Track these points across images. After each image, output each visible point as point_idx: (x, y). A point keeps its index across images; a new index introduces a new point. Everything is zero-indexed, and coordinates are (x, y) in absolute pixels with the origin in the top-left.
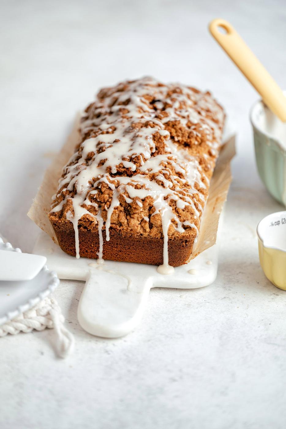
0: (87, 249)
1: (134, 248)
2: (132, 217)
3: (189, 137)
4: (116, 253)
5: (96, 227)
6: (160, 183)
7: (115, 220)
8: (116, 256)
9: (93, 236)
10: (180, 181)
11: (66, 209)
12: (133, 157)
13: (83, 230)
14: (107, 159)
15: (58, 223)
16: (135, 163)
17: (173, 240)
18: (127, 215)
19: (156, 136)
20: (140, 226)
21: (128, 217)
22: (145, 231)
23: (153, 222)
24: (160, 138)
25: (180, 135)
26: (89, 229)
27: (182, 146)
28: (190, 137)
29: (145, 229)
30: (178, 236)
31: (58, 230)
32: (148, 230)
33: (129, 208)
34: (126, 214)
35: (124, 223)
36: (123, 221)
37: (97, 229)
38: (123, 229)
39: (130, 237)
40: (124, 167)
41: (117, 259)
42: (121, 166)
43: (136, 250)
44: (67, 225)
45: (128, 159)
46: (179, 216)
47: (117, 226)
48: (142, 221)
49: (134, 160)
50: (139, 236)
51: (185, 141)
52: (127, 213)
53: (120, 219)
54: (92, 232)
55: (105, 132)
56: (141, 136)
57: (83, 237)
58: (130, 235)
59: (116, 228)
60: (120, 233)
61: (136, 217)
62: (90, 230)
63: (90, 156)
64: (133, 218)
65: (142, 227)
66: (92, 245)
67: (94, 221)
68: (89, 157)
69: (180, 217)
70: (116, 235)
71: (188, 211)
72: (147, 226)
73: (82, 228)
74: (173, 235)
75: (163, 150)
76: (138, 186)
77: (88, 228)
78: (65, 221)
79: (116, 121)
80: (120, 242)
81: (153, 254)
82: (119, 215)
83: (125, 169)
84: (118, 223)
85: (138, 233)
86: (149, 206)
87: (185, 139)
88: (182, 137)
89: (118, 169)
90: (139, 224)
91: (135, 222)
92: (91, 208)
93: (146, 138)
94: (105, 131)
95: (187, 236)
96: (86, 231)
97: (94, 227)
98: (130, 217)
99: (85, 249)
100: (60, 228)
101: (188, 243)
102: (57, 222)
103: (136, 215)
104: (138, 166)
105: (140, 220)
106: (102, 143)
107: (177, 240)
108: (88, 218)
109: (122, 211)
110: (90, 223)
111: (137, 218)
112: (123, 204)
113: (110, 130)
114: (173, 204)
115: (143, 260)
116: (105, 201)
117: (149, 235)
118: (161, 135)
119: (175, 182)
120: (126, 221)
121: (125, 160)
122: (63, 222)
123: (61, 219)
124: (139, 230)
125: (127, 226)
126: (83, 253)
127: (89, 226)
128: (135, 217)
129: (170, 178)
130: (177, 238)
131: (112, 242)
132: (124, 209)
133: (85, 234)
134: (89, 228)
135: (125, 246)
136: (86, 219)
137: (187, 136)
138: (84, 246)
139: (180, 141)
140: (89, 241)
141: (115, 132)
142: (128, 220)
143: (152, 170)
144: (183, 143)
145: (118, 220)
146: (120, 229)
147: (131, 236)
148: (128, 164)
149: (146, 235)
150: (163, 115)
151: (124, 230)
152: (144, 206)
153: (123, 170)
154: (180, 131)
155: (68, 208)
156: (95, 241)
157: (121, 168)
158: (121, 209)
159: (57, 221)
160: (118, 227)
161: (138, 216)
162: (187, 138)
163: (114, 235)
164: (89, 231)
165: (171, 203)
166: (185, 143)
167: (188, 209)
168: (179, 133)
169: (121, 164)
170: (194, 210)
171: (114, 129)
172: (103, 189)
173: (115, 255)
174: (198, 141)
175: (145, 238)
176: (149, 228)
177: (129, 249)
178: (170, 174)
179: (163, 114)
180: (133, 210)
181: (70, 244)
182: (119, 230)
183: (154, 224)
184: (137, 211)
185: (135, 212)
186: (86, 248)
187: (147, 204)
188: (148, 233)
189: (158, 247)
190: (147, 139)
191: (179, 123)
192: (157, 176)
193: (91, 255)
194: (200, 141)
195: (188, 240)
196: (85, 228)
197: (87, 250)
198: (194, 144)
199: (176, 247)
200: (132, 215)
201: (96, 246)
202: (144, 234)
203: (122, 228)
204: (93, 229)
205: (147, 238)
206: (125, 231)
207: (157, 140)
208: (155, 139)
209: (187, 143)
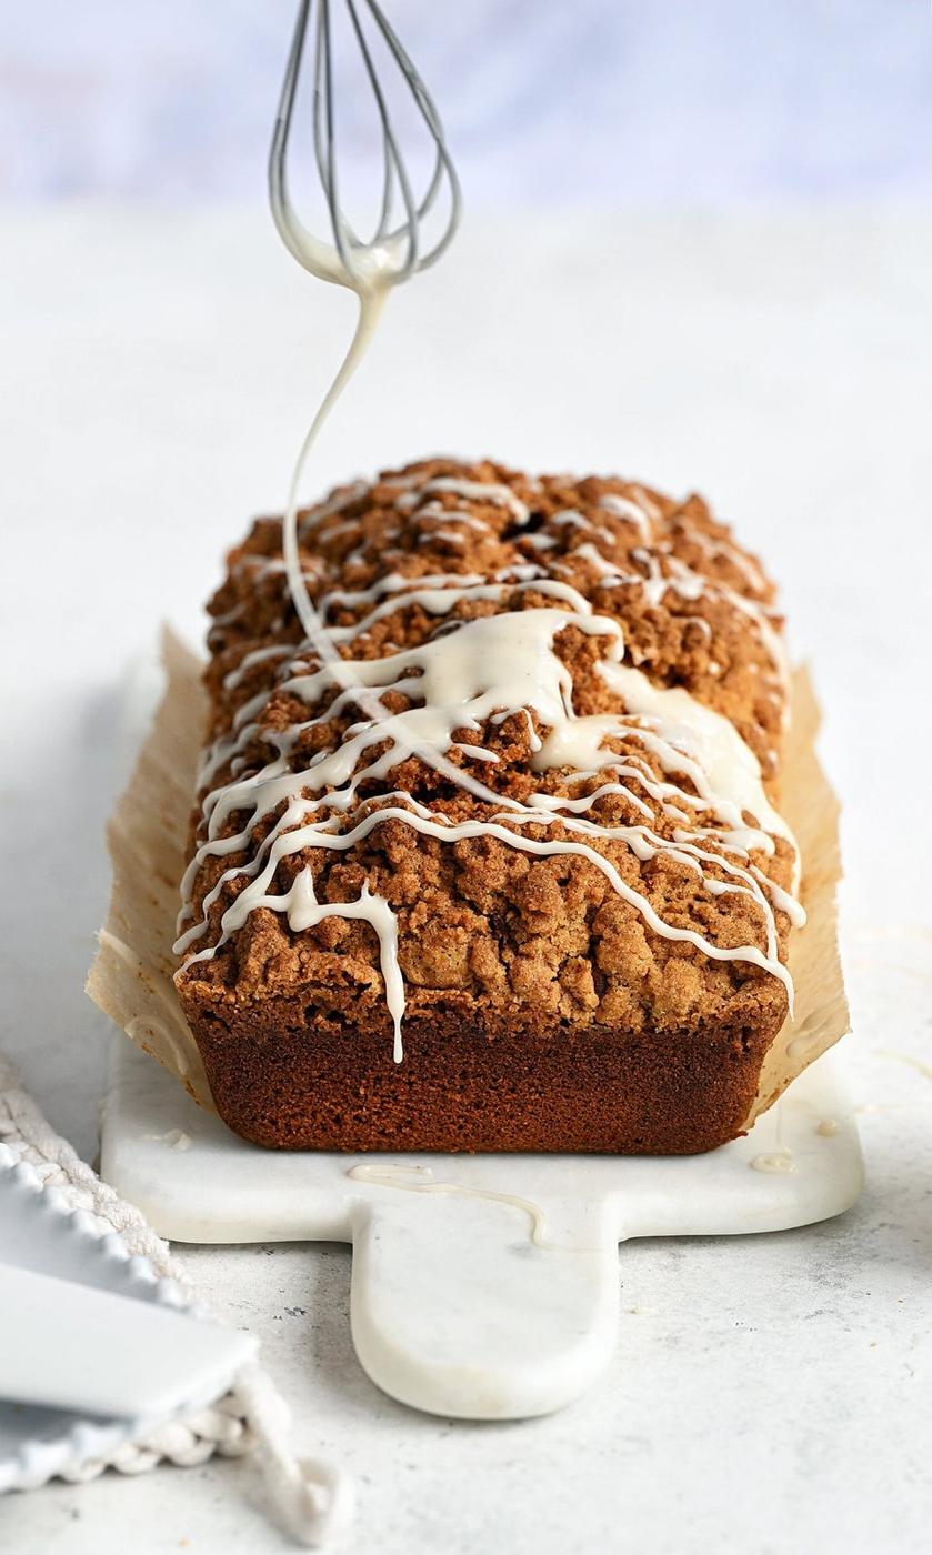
0: (338, 1110)
1: (532, 1085)
2: (522, 955)
3: (685, 646)
4: (459, 1117)
5: (378, 1008)
7: (455, 972)
8: (461, 1127)
9: (365, 1050)
10: (688, 804)
11: (253, 945)
12: (498, 719)
13: (327, 1028)
14: (388, 741)
15: (222, 1006)
16: (507, 743)
17: (695, 1034)
18: (501, 948)
19: (567, 641)
20: (556, 986)
21: (509, 956)
22: (579, 1004)
23: (609, 966)
24: (584, 648)
25: (652, 637)
26: (348, 1022)
27: (661, 685)
28: (689, 643)
29: (576, 995)
30: (713, 1011)
31: (219, 1038)
32: (592, 999)
33: (509, 916)
34: (497, 942)
35: (492, 980)
36: (490, 973)
37: (382, 1016)
38: (490, 1006)
39: (520, 1036)
40: (465, 764)
41: (461, 1140)
42: (450, 758)
43: (540, 1094)
44: (259, 1014)
45: (478, 732)
46: (708, 933)
47: (466, 994)
48: (563, 965)
49: (502, 733)
50: (556, 1028)
51: (672, 660)
52: (501, 940)
53: (477, 963)
54: (362, 1031)
57: (322, 1060)
58: (520, 1028)
59: (463, 1005)
60: (477, 1023)
61: (540, 952)
62: (355, 1024)
63: (310, 740)
64: (528, 956)
65: (566, 990)
66: (362, 1092)
67: (370, 984)
68: (304, 747)
69: (716, 937)
70: (462, 1034)
71: (740, 916)
72: (587, 981)
73: (320, 1018)
74: (694, 1009)
75: (596, 697)
76: (532, 827)
77: (347, 1018)
78: (251, 996)
80: (477, 1063)
81: (610, 1105)
82: (471, 949)
83: (474, 770)
84: (468, 984)
85: (550, 1017)
86: (588, 902)
87: (674, 653)
88: (661, 646)
90: (553, 980)
91: (537, 971)
92: (352, 936)
95: (752, 1009)
96: (337, 1031)
97: (370, 1010)
98: (517, 953)
99: (332, 1111)
100: (229, 1031)
101: (755, 1041)
102: (220, 1002)
103: (540, 944)
104: (519, 756)
105: (556, 961)
107: (712, 1030)
108: (348, 970)
109: (480, 933)
110: (354, 993)
111: (544, 954)
112: (482, 906)
114: (676, 891)
115: (569, 1133)
116: (409, 902)
117: (595, 1023)
118: (588, 634)
119: (671, 810)
120: (501, 971)
121: (465, 737)
122: (243, 998)
123: (237, 989)
124: (558, 1002)
125: (507, 991)
126: (324, 1130)
127: (349, 1008)
128: (537, 950)
129: (649, 795)
130: (708, 1021)
131: (445, 1067)
132: (491, 924)
133: (333, 1043)
134: (352, 1016)
135: (495, 1080)
136: (339, 975)
137: (678, 642)
138: (327, 1100)
139: (655, 663)
140: (349, 1072)
142: (507, 965)
144: (665, 671)
145: (470, 970)
146: (479, 1008)
147: (524, 1032)
149: (584, 1020)
150: (572, 568)
151: (496, 1008)
152: (569, 904)
154: (648, 624)
155: (261, 940)
156: (373, 1070)
158: (477, 924)
159: (216, 999)
160: (471, 999)
161: (549, 946)
162: (678, 650)
163: (451, 1036)
164: (349, 1027)
165: (669, 888)
166: (672, 668)
167: (740, 906)
168: (648, 631)
169: (450, 751)
170: (761, 907)
172: (395, 853)
173: (453, 1123)
174: (721, 663)
175: (582, 1034)
176: (596, 991)
177: (513, 1091)
178: (647, 781)
179: (572, 564)
180: (526, 922)
181: (270, 1092)
182: (472, 1013)
183: (614, 972)
184: (543, 927)
185: (536, 931)
186: (335, 1104)
187: (580, 894)
188: (594, 1014)
189: (634, 1069)
191: (640, 595)
193: (356, 1135)
194: (726, 660)
195: (754, 1027)
196: (334, 1016)
197: (338, 1116)
198: (707, 674)
199: (705, 1064)
200: (523, 943)
201: (375, 1095)
202: (576, 1017)
203: (488, 1003)
204: (368, 1018)
205: (586, 1033)
206: (498, 1012)
207: (572, 657)
208: (567, 651)
209: (678, 670)
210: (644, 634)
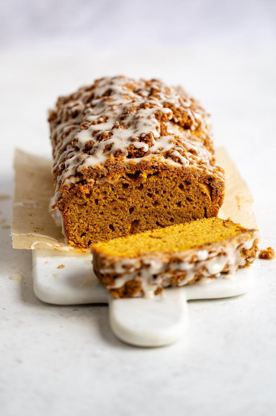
6: (177, 160)
10: (195, 158)
12: (143, 136)
14: (113, 143)
16: (146, 142)
19: (159, 115)
24: (163, 116)
25: (180, 115)
27: (182, 129)
28: (190, 117)
40: (135, 149)
42: (131, 147)
45: (138, 140)
49: (145, 139)
51: (185, 121)
55: (96, 123)
56: (142, 117)
63: (89, 145)
68: (87, 147)
75: (166, 132)
79: (104, 110)
83: (137, 150)
87: (186, 119)
88: (182, 117)
89: (130, 151)
93: (149, 118)
94: (96, 121)
104: (150, 145)
106: (99, 131)
113: (102, 119)
118: (164, 113)
119: (191, 159)
121: (135, 141)
129: (185, 155)
137: (187, 117)
139: (181, 122)
141: (107, 120)
143: (163, 149)
144: (183, 125)
148: (139, 145)
153: (135, 151)
154: (178, 112)
157: (132, 150)
166: (185, 124)
168: (178, 113)
169: (131, 145)
171: (105, 118)
178: (184, 151)
190: (151, 118)
192: (172, 152)
207: (160, 119)
208: (159, 118)
209: (187, 125)
210: (178, 114)
